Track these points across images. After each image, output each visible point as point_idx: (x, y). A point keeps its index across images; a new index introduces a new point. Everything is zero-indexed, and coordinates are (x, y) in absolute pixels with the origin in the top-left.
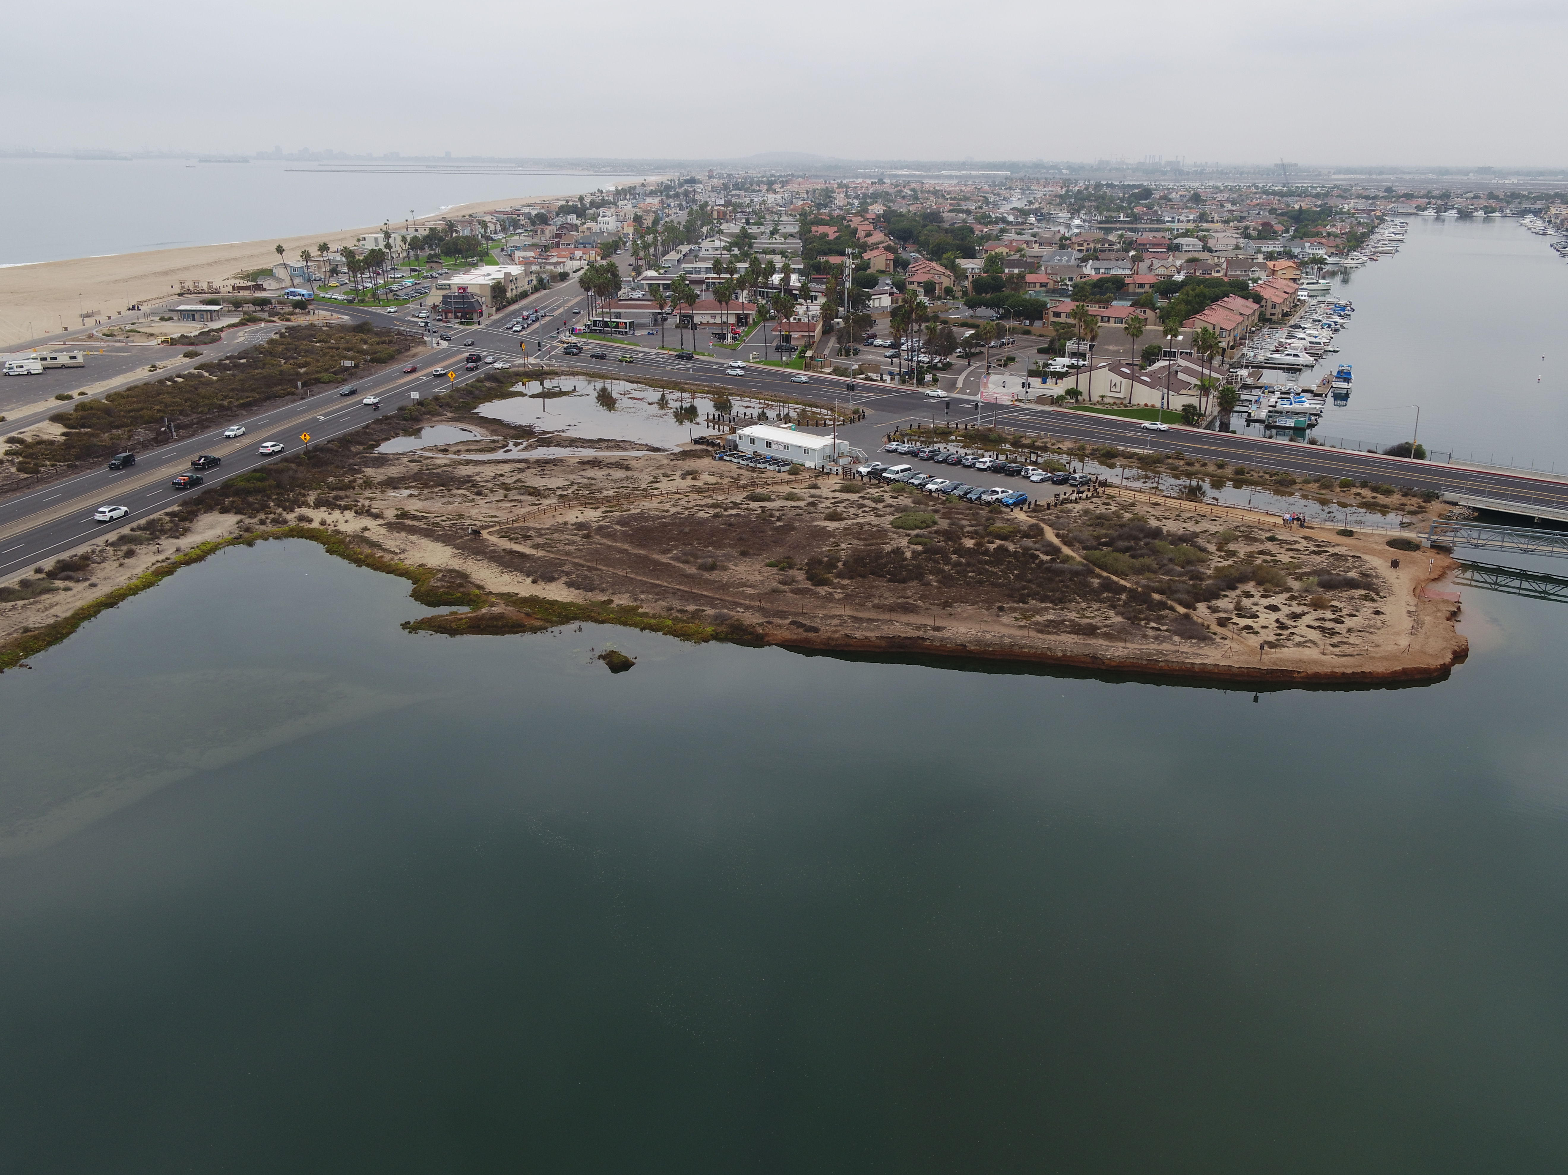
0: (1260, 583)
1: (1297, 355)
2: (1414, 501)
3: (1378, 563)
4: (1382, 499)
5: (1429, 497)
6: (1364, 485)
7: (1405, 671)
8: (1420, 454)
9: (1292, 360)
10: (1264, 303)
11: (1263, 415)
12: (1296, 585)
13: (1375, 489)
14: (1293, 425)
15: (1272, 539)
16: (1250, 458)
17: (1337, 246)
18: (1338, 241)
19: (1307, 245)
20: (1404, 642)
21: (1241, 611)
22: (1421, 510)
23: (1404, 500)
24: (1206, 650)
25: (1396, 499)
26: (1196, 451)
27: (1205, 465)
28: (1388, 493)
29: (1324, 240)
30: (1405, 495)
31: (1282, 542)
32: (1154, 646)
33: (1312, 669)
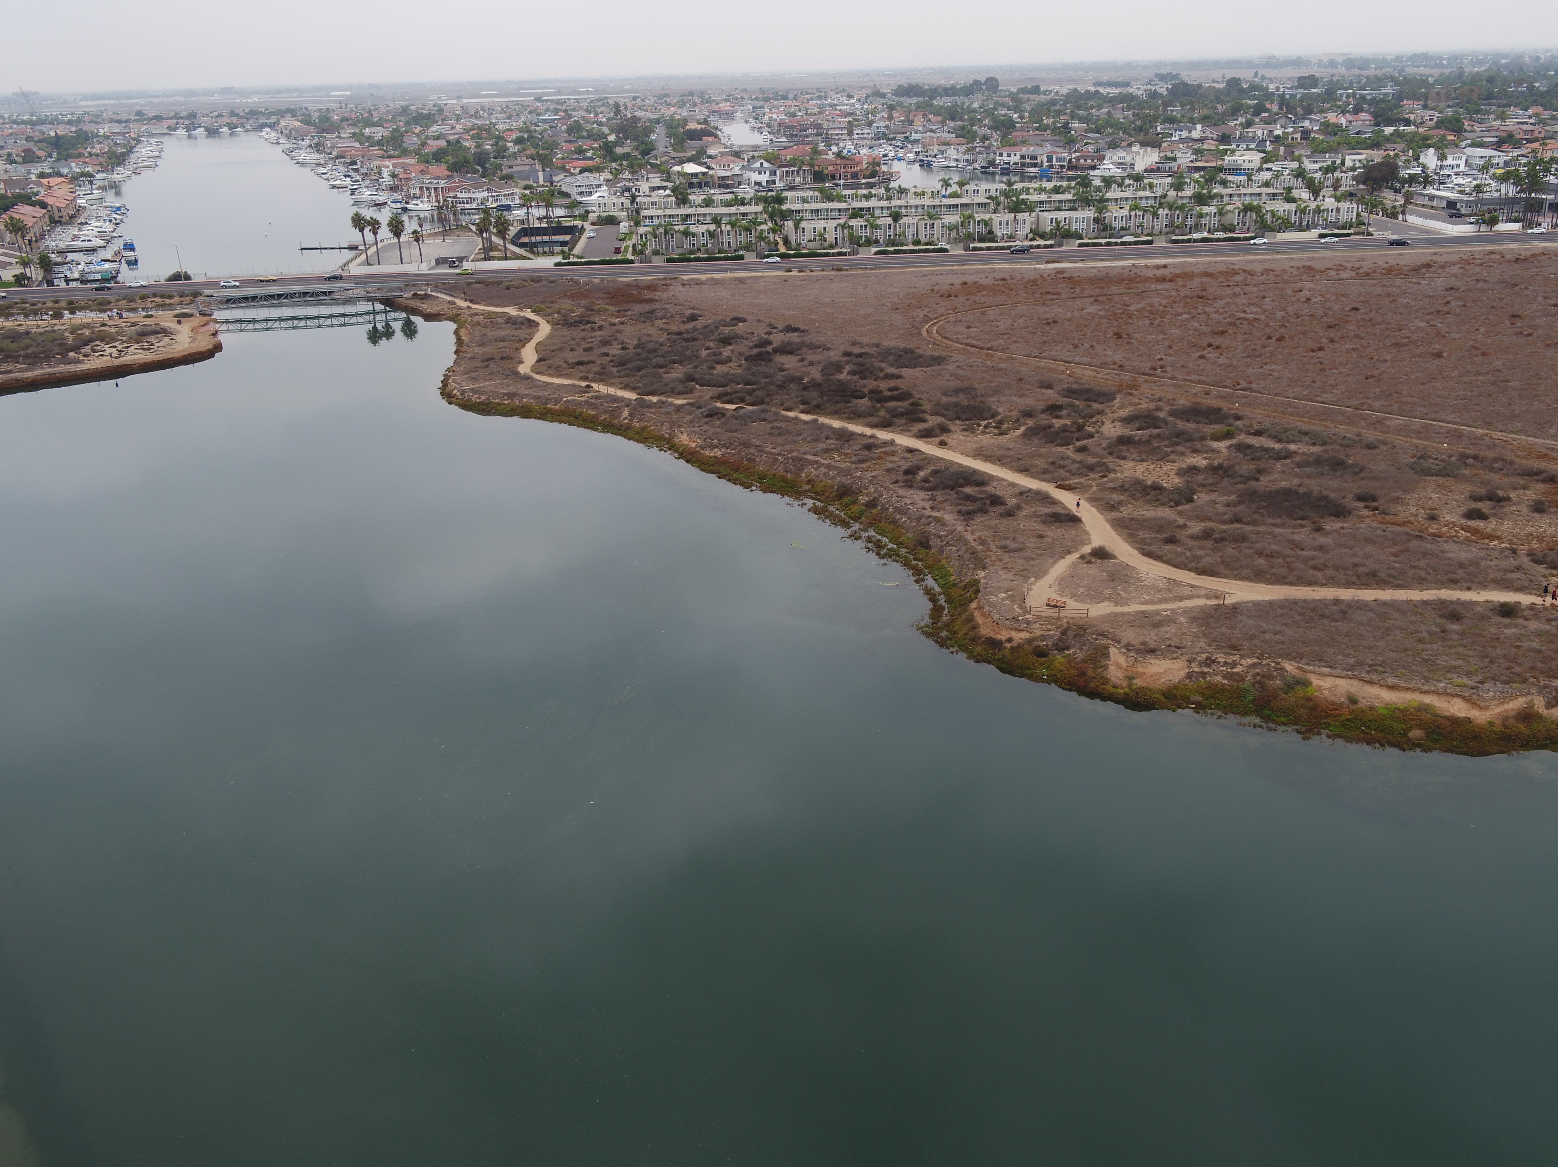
0: (102, 341)
1: (90, 241)
2: (187, 298)
3: (171, 324)
4: (167, 301)
5: (196, 295)
6: (155, 295)
7: (190, 355)
8: (188, 277)
9: (87, 244)
10: (49, 208)
11: (76, 275)
12: (124, 338)
13: (162, 297)
14: (100, 277)
15: (104, 325)
16: (76, 296)
17: (101, 164)
18: (101, 159)
19: (73, 164)
20: (187, 346)
21: (94, 351)
22: (192, 302)
23: (181, 299)
24: (81, 366)
25: (177, 299)
26: (33, 298)
27: (44, 303)
28: (170, 297)
29: (87, 160)
30: (181, 296)
31: (110, 326)
32: (50, 370)
33: (141, 362)
